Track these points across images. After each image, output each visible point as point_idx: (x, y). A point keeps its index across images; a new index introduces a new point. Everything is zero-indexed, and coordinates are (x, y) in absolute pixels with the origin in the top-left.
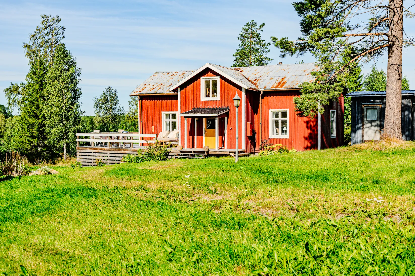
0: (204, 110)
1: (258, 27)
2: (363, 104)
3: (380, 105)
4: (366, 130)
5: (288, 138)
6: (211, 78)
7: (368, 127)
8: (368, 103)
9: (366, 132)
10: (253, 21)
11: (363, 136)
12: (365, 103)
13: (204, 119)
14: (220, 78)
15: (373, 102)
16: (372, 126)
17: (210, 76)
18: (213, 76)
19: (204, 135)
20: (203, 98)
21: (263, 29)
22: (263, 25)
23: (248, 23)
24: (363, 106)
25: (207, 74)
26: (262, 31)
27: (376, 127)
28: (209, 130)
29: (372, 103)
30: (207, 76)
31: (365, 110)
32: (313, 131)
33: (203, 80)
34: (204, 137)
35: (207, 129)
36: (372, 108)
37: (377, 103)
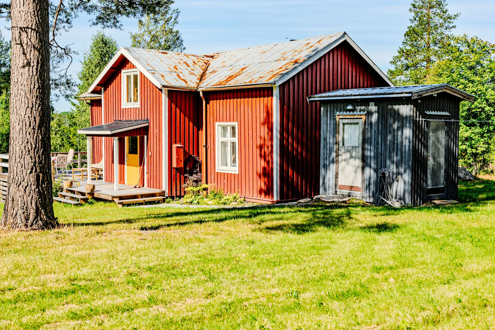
2: (338, 113)
3: (363, 117)
4: (342, 165)
5: (237, 173)
6: (132, 72)
7: (345, 160)
8: (345, 113)
9: (343, 169)
11: (337, 175)
15: (353, 110)
16: (351, 157)
18: (133, 68)
19: (126, 163)
20: (124, 103)
24: (337, 119)
25: (127, 66)
27: (357, 160)
28: (131, 155)
29: (351, 113)
31: (341, 126)
32: (268, 163)
33: (124, 74)
34: (126, 167)
35: (129, 153)
36: (352, 121)
37: (359, 113)
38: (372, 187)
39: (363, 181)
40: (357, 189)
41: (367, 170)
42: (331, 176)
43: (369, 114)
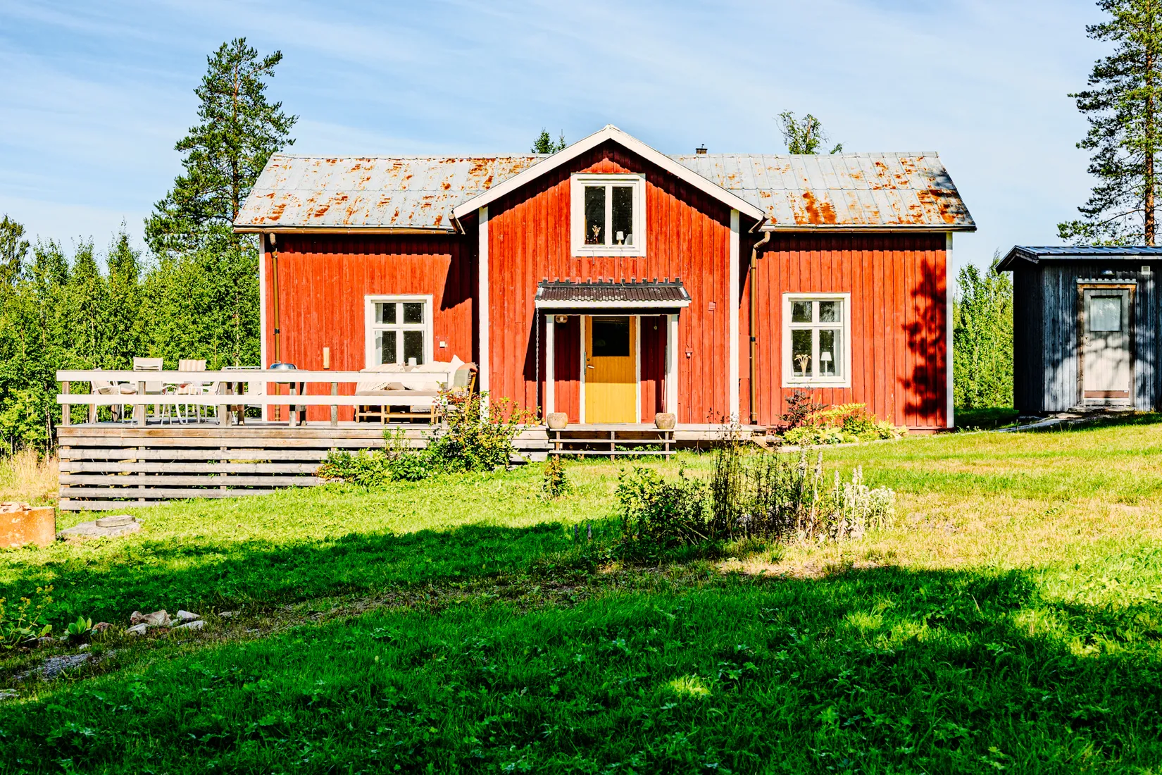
0: (585, 289)
1: (259, 60)
2: (1080, 281)
3: (1130, 287)
4: (1088, 359)
5: (848, 385)
6: (609, 180)
7: (1096, 351)
8: (1093, 281)
9: (1091, 366)
10: (242, 41)
11: (1080, 375)
12: (1087, 280)
13: (583, 317)
14: (647, 179)
15: (1110, 277)
16: (1107, 347)
17: (605, 171)
18: (617, 172)
19: (583, 375)
20: (579, 246)
21: (275, 68)
22: (278, 57)
23: (225, 45)
24: (1080, 290)
25: (594, 166)
26: (272, 74)
27: (1120, 351)
28: (601, 360)
29: (1107, 281)
30: (595, 172)
31: (1087, 300)
33: (578, 184)
34: (582, 385)
35: (594, 355)
36: (1109, 293)
37: (1120, 281)
38: (1150, 390)
39: (1134, 381)
40: (1121, 394)
41: (1139, 365)
42: (1066, 376)
43: (1142, 281)
